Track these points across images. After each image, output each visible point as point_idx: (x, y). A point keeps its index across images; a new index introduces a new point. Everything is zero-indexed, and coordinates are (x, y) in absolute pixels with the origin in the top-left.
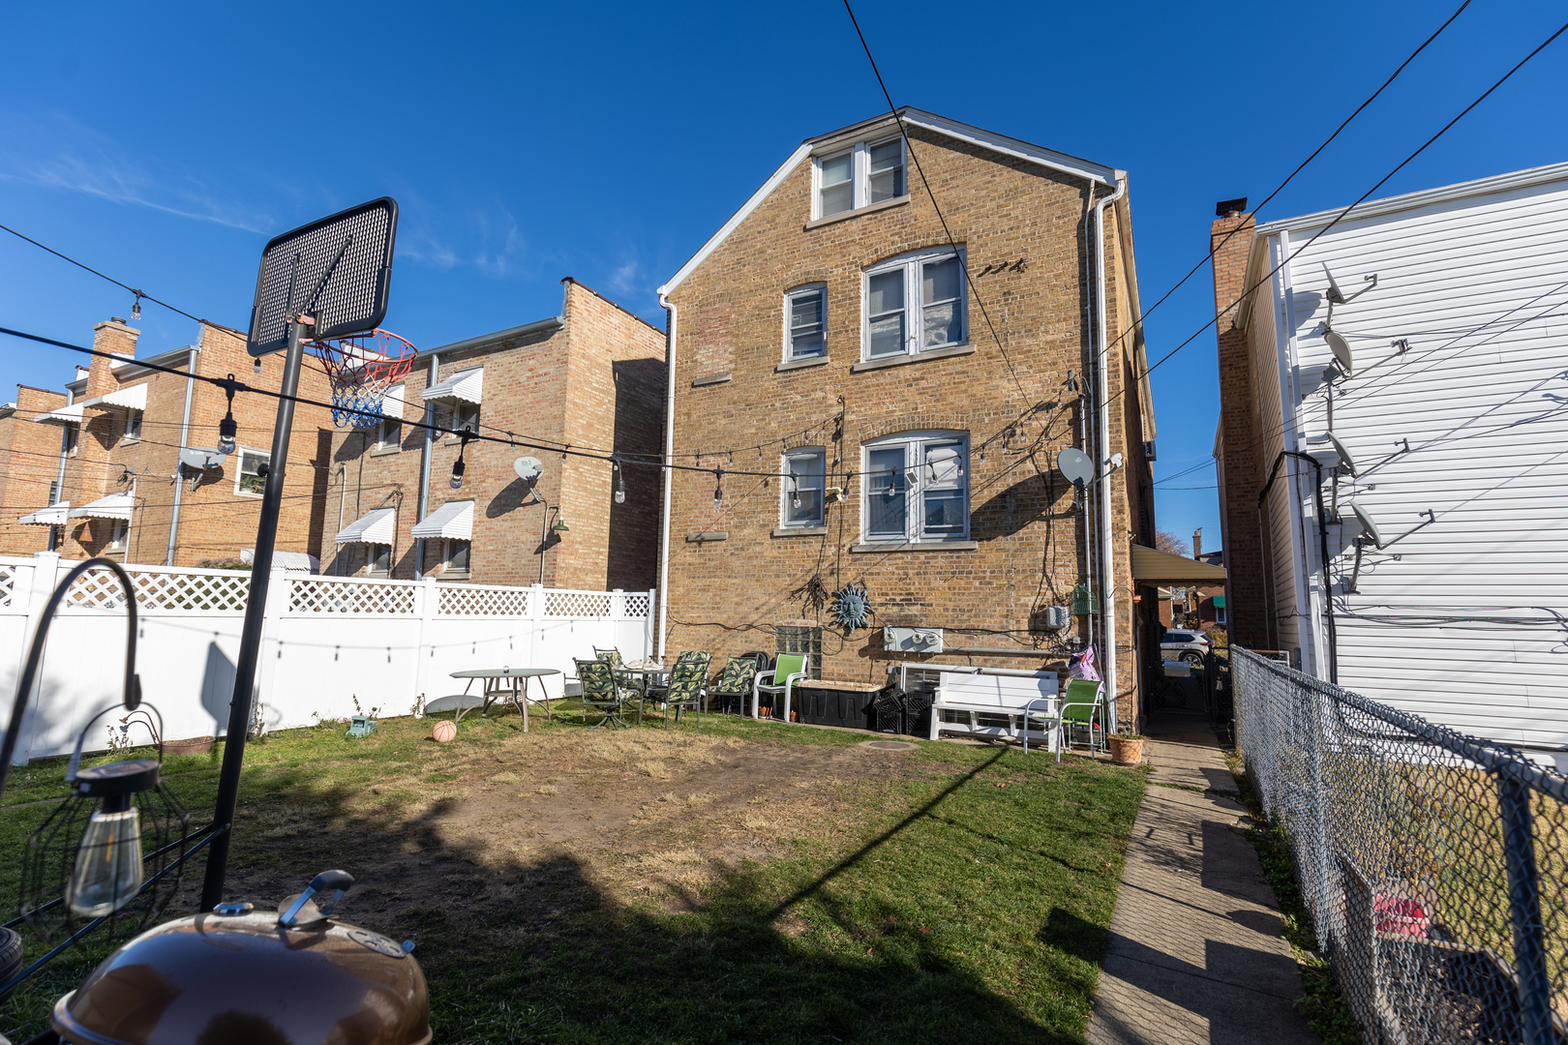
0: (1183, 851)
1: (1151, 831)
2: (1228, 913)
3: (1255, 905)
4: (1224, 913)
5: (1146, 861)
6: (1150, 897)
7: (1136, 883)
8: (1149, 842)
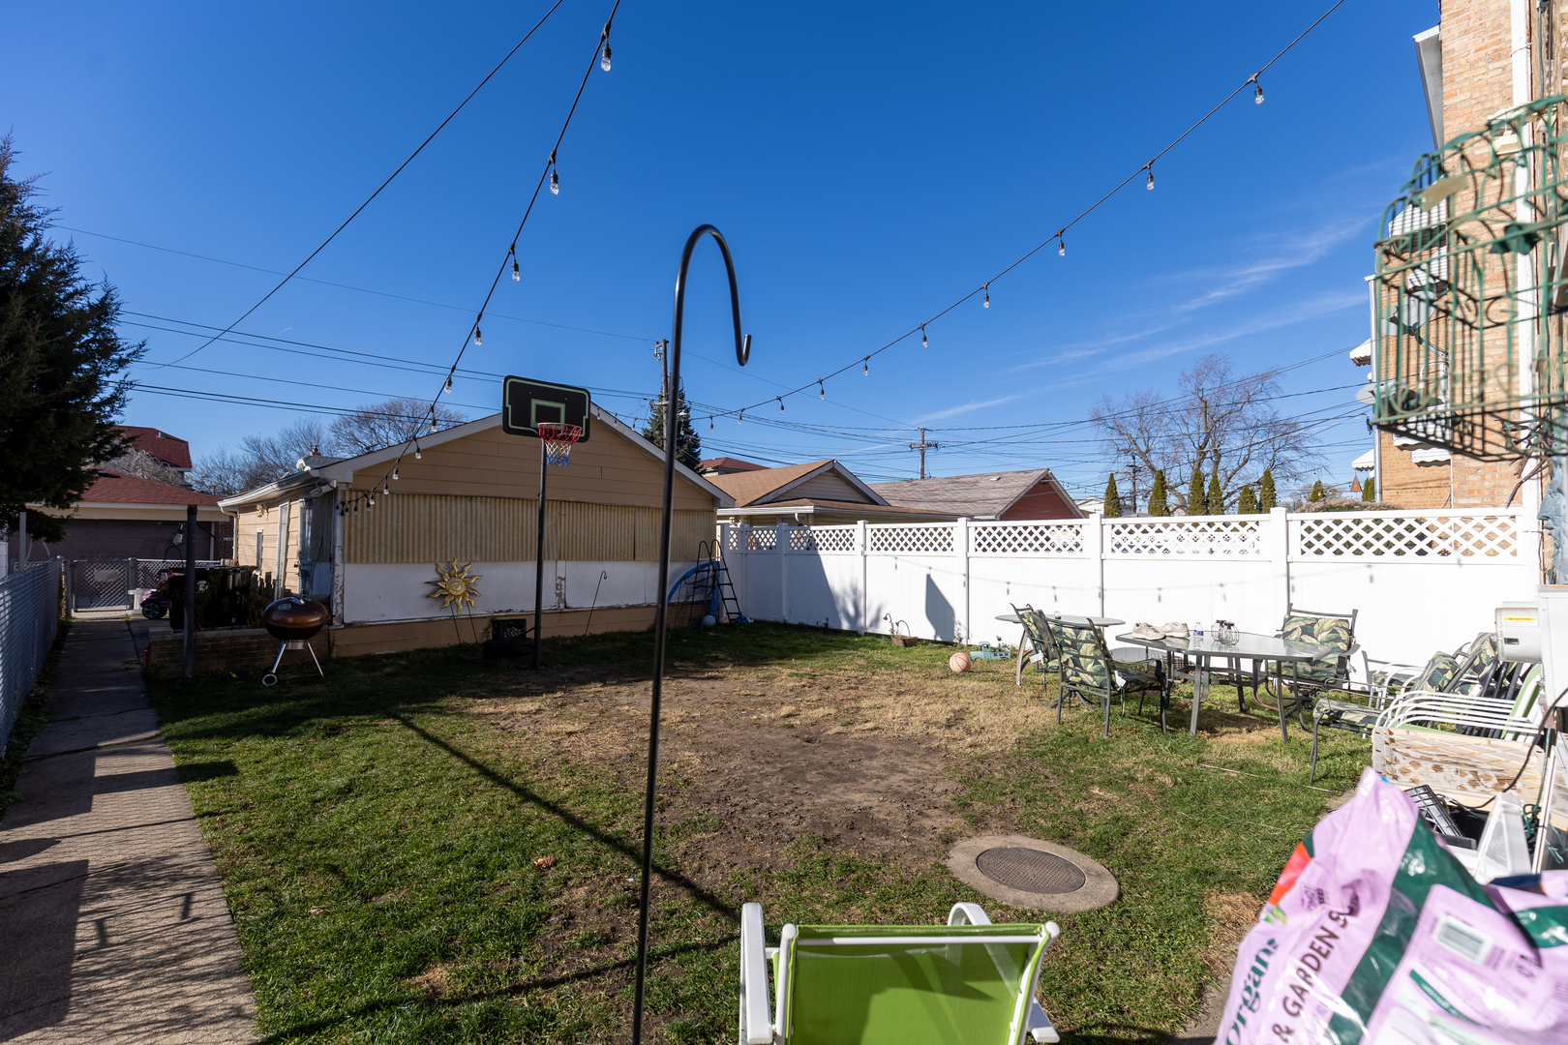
0: (120, 898)
1: (185, 914)
2: (59, 842)
3: (14, 868)
4: (63, 841)
5: (175, 856)
6: (155, 820)
7: (179, 825)
8: (182, 887)
